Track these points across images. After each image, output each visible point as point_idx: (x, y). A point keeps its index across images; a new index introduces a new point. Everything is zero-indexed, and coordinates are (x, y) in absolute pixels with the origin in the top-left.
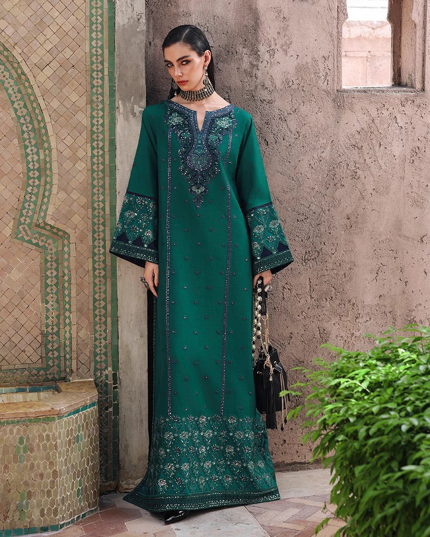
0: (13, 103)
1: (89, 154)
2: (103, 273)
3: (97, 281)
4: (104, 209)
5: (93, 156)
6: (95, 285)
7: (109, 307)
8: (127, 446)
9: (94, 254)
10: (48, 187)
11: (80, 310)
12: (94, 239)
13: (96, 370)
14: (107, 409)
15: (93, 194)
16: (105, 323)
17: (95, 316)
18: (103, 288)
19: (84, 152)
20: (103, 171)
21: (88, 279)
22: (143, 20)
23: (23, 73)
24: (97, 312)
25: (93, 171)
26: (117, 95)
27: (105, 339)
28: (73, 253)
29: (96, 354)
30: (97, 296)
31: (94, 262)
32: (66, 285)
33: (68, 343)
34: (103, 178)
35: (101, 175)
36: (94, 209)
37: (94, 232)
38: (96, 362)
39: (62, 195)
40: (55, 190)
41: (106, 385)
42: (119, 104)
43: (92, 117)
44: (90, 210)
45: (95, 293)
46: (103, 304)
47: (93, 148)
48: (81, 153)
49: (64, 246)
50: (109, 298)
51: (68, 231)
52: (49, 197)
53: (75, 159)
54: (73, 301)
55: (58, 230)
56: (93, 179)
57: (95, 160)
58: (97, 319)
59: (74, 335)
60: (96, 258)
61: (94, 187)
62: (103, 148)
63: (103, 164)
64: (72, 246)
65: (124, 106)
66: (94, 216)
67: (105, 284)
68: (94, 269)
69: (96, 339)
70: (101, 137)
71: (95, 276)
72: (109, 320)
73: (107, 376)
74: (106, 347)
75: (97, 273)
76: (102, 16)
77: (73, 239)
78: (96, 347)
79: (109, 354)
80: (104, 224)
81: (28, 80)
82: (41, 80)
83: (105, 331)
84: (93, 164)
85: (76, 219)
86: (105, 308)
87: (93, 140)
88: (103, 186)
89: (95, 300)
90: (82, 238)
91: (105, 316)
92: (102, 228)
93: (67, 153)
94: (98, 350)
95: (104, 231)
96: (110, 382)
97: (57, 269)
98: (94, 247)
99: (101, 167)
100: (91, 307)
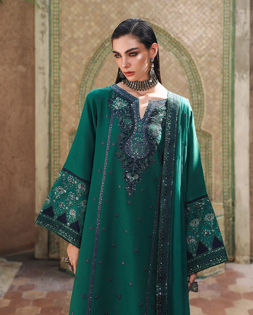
0: (187, 73)
1: (222, 97)
2: (227, 154)
3: (225, 158)
4: (228, 123)
5: (223, 98)
6: (223, 160)
7: (230, 170)
8: (239, 238)
9: (223, 145)
10: (202, 112)
11: (216, 171)
12: (223, 138)
13: (224, 199)
14: (229, 218)
15: (223, 116)
16: (228, 178)
17: (223, 174)
18: (227, 161)
19: (219, 96)
20: (228, 105)
21: (220, 157)
22: (249, 34)
23: (192, 59)
24: (224, 172)
25: (223, 105)
26: (236, 69)
27: (228, 185)
28: (213, 144)
29: (223, 192)
30: (224, 165)
31: (223, 149)
32: (210, 159)
33: (210, 186)
34: (228, 109)
35: (227, 107)
36: (223, 123)
37: (223, 134)
38: (224, 196)
39: (209, 116)
40: (205, 114)
41: (229, 207)
42: (236, 73)
43: (223, 80)
44: (221, 124)
45: (223, 163)
46: (227, 169)
47: (223, 94)
48: (218, 97)
49: (209, 140)
50: (230, 166)
51: (212, 133)
52: (202, 117)
53: (214, 99)
54: (213, 167)
55: (207, 133)
56: (223, 109)
57: (224, 100)
58: (225, 176)
59: (213, 183)
60: (224, 147)
61: (223, 112)
62: (228, 94)
63: (228, 102)
64: (213, 141)
65: (239, 74)
66: (223, 127)
67: (228, 159)
68: (223, 152)
69: (224, 185)
70: (227, 89)
71: (223, 156)
72: (230, 177)
73: (229, 203)
74: (228, 189)
75: (225, 154)
76: (229, 32)
77: (213, 137)
78: (223, 188)
79: (230, 192)
80: (228, 131)
81: (193, 62)
82: (200, 63)
83: (228, 181)
84: (223, 102)
85: (215, 128)
86: (228, 170)
87: (223, 91)
88: (228, 113)
89: (223, 167)
90: (217, 137)
91: (228, 174)
92: (227, 132)
93: (211, 96)
94: (225, 190)
95: (228, 134)
96: (231, 205)
97: (206, 151)
98: (223, 141)
99: (227, 103)
100: (222, 169)
